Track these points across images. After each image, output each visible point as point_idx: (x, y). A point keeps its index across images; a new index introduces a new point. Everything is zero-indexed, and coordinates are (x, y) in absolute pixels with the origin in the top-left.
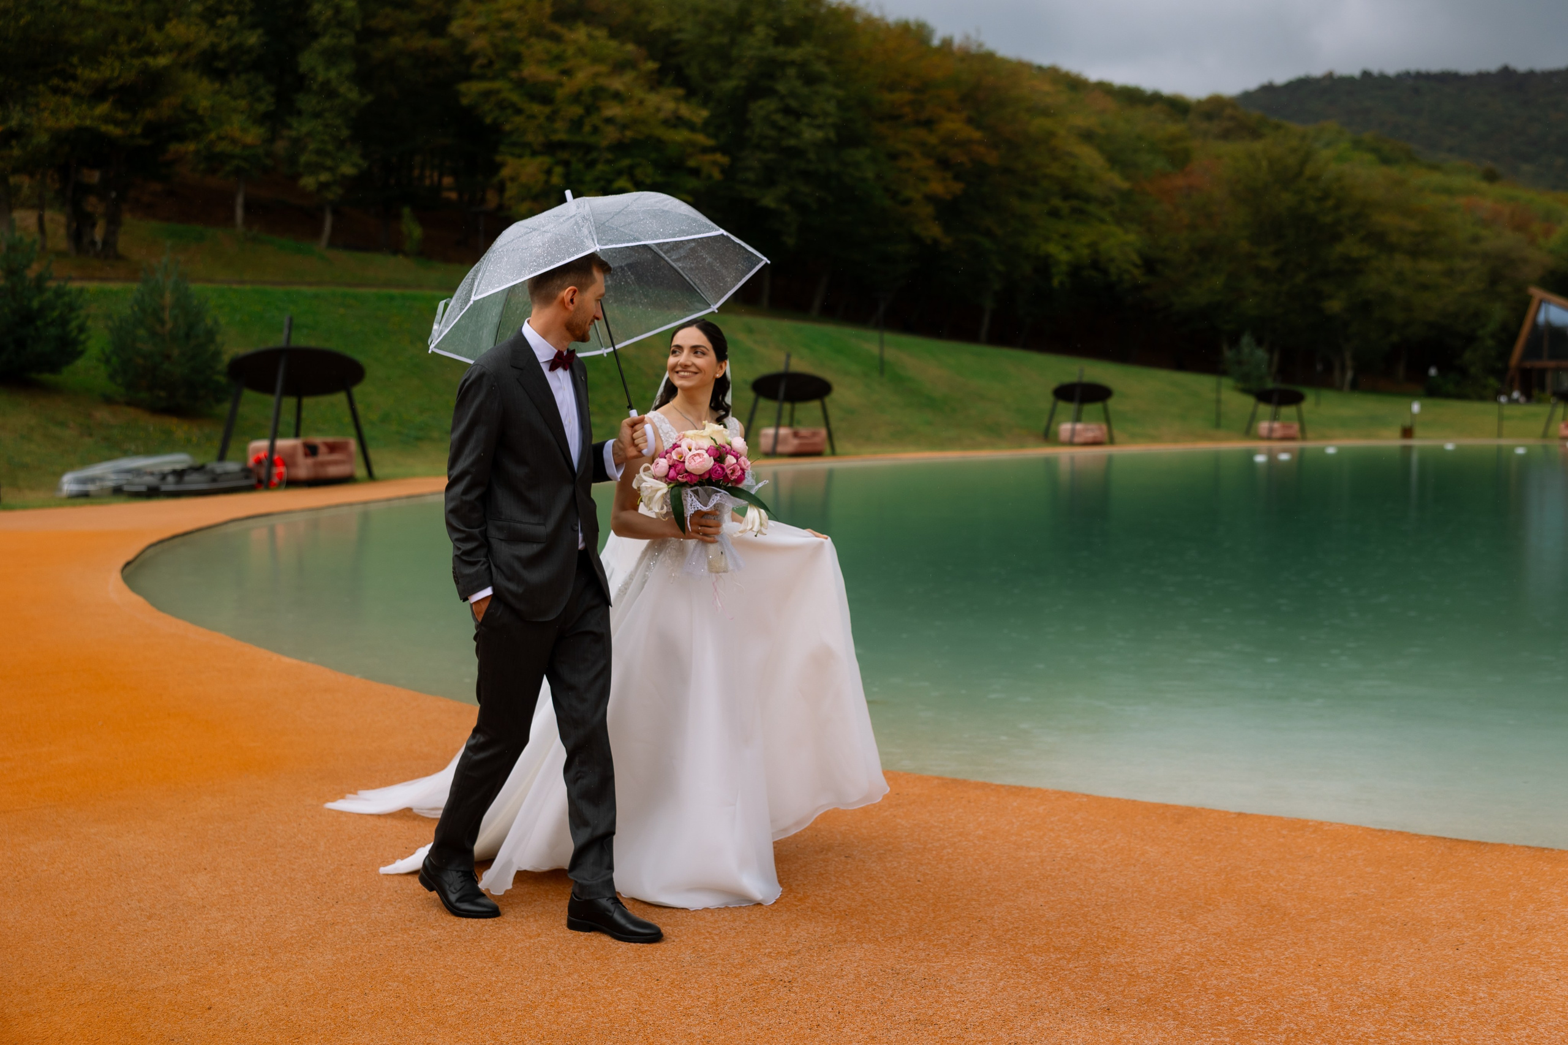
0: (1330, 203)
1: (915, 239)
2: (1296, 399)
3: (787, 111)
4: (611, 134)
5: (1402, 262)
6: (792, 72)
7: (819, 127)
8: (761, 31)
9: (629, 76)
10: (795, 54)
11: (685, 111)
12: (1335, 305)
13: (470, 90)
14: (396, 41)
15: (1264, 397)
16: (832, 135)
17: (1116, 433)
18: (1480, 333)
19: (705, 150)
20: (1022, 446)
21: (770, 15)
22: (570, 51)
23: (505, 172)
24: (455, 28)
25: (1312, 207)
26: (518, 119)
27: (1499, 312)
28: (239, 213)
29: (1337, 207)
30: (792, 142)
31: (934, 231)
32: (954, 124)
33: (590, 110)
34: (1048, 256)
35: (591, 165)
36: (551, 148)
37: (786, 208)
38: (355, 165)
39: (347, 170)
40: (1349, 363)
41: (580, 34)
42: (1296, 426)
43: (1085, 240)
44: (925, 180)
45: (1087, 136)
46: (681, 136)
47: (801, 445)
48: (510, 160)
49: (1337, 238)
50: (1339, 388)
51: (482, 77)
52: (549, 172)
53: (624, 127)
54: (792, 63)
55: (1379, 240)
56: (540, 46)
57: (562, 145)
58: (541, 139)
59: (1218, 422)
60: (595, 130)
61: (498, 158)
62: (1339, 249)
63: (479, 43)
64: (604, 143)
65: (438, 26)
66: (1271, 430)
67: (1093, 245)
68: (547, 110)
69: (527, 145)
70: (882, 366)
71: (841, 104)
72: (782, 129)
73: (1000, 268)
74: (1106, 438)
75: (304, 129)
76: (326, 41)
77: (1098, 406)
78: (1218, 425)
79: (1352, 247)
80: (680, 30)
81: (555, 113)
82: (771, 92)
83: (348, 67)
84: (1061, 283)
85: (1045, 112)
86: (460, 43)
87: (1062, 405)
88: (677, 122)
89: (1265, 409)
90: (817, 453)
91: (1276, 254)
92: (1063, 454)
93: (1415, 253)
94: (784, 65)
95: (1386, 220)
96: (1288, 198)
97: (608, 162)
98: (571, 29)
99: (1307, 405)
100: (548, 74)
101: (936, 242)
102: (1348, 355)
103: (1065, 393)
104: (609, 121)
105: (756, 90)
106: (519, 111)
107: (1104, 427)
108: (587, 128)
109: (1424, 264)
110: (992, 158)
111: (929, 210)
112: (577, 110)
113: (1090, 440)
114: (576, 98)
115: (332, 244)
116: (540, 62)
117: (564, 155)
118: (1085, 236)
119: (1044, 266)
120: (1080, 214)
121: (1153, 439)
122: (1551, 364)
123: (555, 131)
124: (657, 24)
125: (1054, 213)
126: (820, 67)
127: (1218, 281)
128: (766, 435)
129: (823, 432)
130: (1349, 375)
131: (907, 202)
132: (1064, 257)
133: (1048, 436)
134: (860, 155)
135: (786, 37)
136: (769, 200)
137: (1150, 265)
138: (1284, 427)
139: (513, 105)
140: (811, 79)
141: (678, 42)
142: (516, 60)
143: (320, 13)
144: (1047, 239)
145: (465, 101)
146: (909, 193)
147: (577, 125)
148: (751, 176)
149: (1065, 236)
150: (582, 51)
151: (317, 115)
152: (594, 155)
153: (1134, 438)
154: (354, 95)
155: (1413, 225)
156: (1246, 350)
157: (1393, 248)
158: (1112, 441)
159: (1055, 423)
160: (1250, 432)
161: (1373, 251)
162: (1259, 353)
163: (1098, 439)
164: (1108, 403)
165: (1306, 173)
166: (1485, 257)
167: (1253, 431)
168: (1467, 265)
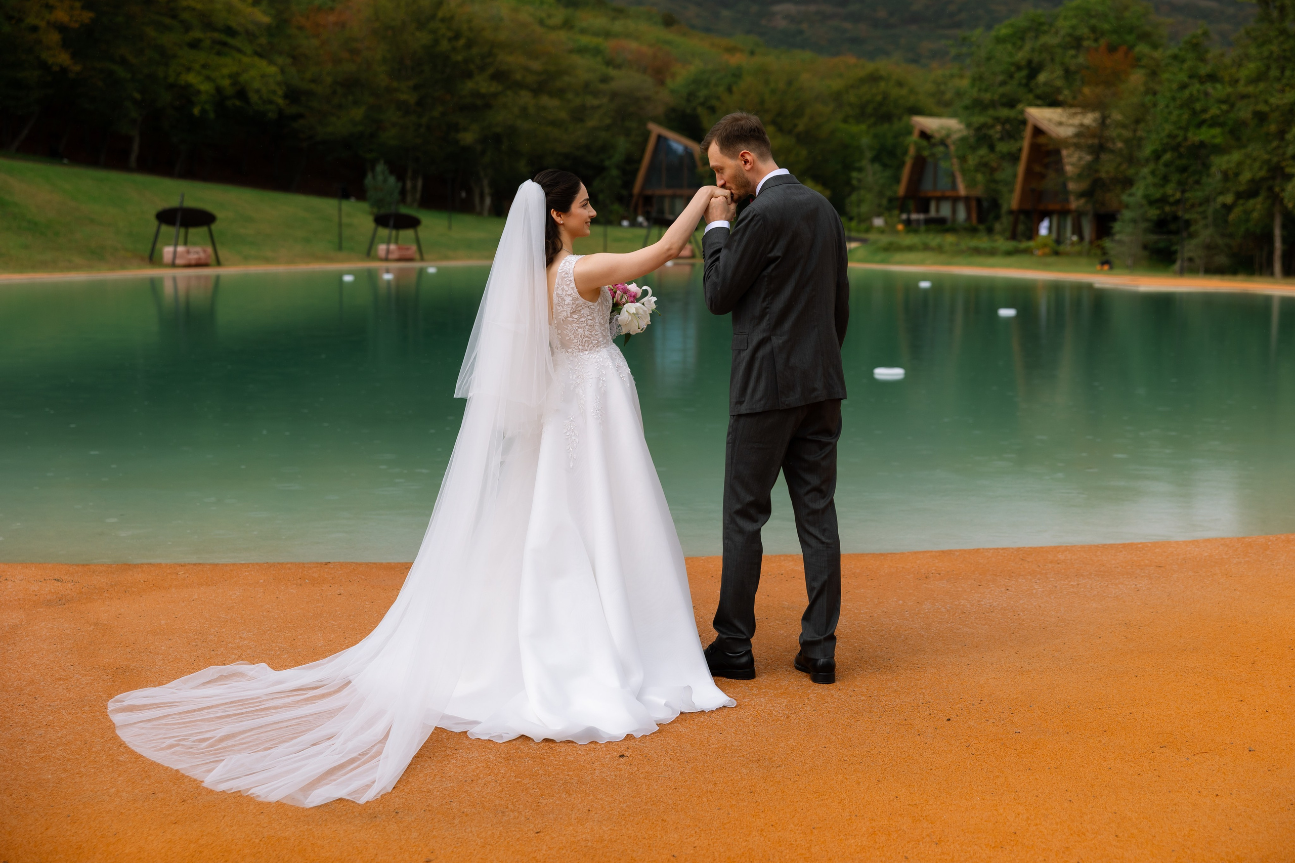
0: (462, 42)
1: (44, 66)
2: (412, 223)
5: (525, 97)
12: (468, 137)
15: (381, 221)
17: (222, 253)
18: (607, 163)
20: (123, 267)
25: (445, 45)
27: (622, 145)
29: (469, 45)
31: (63, 58)
34: (188, 86)
40: (487, 190)
42: (414, 247)
43: (225, 71)
44: (50, 7)
49: (469, 75)
50: (480, 214)
55: (500, 76)
59: (340, 246)
62: (470, 85)
66: (388, 251)
67: (234, 77)
73: (137, 96)
74: (212, 259)
77: (203, 230)
78: (340, 248)
79: (482, 84)
84: (204, 111)
87: (164, 228)
89: (383, 232)
91: (416, 88)
92: (165, 273)
93: (538, 89)
95: (510, 60)
96: (424, 38)
99: (422, 231)
101: (64, 70)
102: (486, 182)
103: (166, 217)
107: (210, 250)
109: (545, 100)
111: (55, 37)
113: (193, 262)
118: (227, 66)
119: (186, 94)
120: (221, 48)
121: (267, 260)
122: (669, 192)
125: (194, 45)
127: (358, 113)
130: (488, 201)
131: (35, 29)
132: (205, 87)
133: (153, 258)
137: (293, 95)
138: (400, 249)
144: (189, 70)
146: (31, 20)
149: (204, 66)
153: (246, 259)
155: (536, 65)
156: (380, 178)
157: (519, 86)
158: (218, 263)
159: (158, 246)
160: (369, 253)
161: (500, 88)
162: (392, 180)
163: (203, 261)
164: (214, 227)
165: (440, 14)
166: (614, 95)
167: (373, 253)
168: (596, 102)
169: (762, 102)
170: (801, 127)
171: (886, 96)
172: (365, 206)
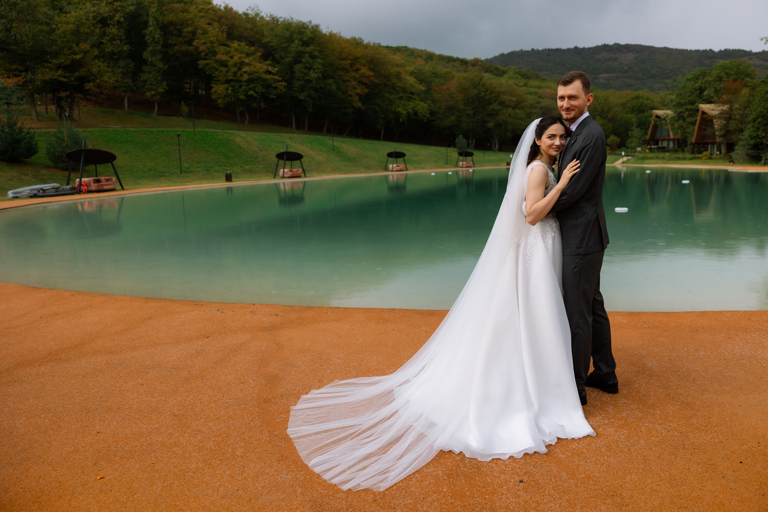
0: (488, 92)
1: (354, 107)
2: (471, 154)
3: (306, 68)
4: (246, 77)
5: (510, 110)
6: (307, 55)
7: (316, 73)
8: (297, 42)
9: (251, 58)
10: (308, 49)
11: (270, 68)
12: (490, 125)
13: (202, 63)
14: (177, 48)
15: (460, 154)
16: (320, 75)
17: (408, 166)
19: (279, 81)
20: (377, 172)
21: (300, 37)
22: (232, 50)
23: (213, 90)
24: (195, 43)
25: (482, 94)
26: (217, 73)
28: (126, 105)
29: (491, 93)
30: (308, 78)
31: (360, 105)
32: (364, 70)
33: (240, 69)
34: (398, 112)
35: (241, 86)
36: (228, 81)
37: (308, 99)
38: (163, 88)
39: (160, 90)
40: (497, 143)
41: (235, 44)
42: (472, 163)
43: (410, 107)
44: (355, 88)
45: (412, 74)
46: (268, 77)
47: (292, 174)
48: (214, 86)
49: (491, 103)
50: (494, 151)
51: (205, 59)
52: (227, 89)
53: (250, 74)
54: (307, 52)
55: (502, 103)
56: (222, 48)
57: (231, 81)
58: (224, 79)
59: (447, 163)
60: (242, 75)
61: (212, 85)
62: (491, 107)
63: (202, 48)
64: (244, 79)
65: (190, 43)
66: (463, 164)
67: (413, 109)
68: (226, 69)
69: (220, 81)
70: (334, 148)
71: (323, 65)
72: (305, 74)
73: (382, 116)
74: (405, 169)
75: (146, 77)
76: (150, 48)
77: (402, 159)
78: (447, 164)
79: (495, 106)
80: (272, 42)
81: (229, 70)
82: (301, 62)
83: (160, 57)
84: (403, 120)
85: (398, 66)
86: (197, 48)
87: (390, 159)
88: (268, 72)
89: (461, 158)
90: (299, 177)
91: (473, 109)
92: (390, 174)
93: (515, 107)
94: (305, 53)
95: (505, 98)
96: (476, 92)
97: (246, 86)
98: (232, 43)
99: (474, 157)
100: (224, 58)
101: (360, 109)
102: (496, 140)
103: (390, 155)
104: (245, 72)
105: (297, 61)
106: (217, 70)
107: (404, 165)
108: (238, 75)
109: (517, 111)
110: (377, 81)
111: (356, 98)
112: (235, 69)
113: (399, 170)
114: (235, 65)
115: (158, 114)
116: (223, 54)
117: (233, 84)
118: (411, 105)
119: (398, 115)
120: (409, 99)
121: (423, 168)
123: (228, 76)
124: (265, 40)
125: (401, 98)
126: (316, 53)
127: (453, 118)
128: (281, 172)
129: (301, 170)
130: (497, 146)
131: (351, 96)
132: (404, 112)
133: (386, 169)
134: (331, 81)
135: (306, 44)
136: (302, 97)
137: (432, 113)
138: (467, 163)
139: (215, 68)
140: (313, 57)
141: (272, 46)
142: (215, 53)
143: (148, 39)
144: (399, 106)
145: (200, 67)
146: (350, 93)
147: (235, 74)
148: (296, 89)
149: (404, 105)
150: (236, 50)
151: (150, 73)
152: (241, 83)
153: (416, 168)
154: (162, 66)
155: (514, 99)
156: (461, 140)
157: (508, 106)
158: (407, 170)
159: (388, 165)
160: (456, 165)
161: (501, 107)
162: (464, 140)
163: (402, 169)
164: (405, 158)
165: (481, 83)
166: (542, 108)
167: (458, 165)
168: (535, 111)
169: (595, 108)
170: (610, 116)
171: (642, 104)
172: (455, 149)
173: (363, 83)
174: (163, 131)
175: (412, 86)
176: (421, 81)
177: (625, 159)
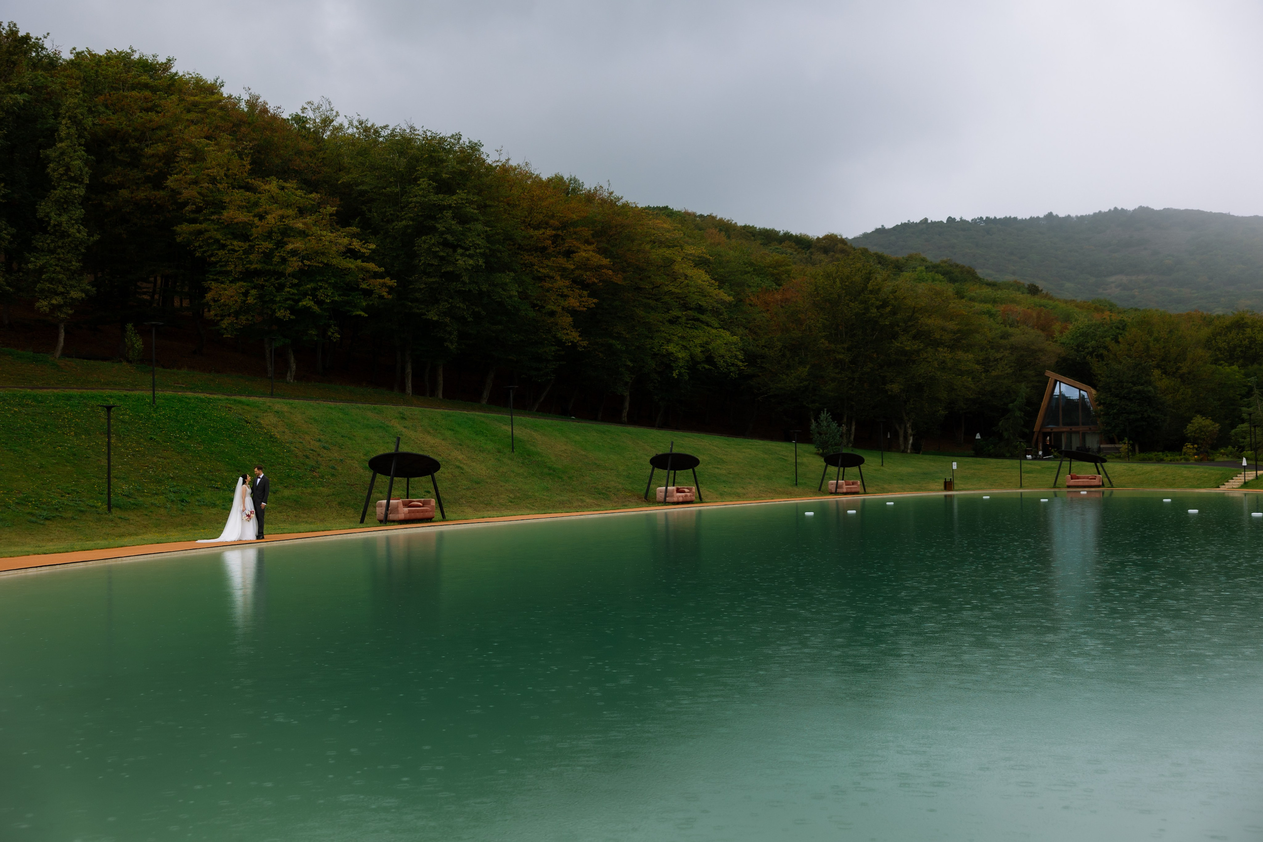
0: (888, 309)
1: (559, 342)
2: (857, 461)
3: (446, 244)
4: (294, 264)
5: (944, 353)
6: (449, 214)
7: (471, 256)
8: (424, 182)
9: (309, 219)
10: (452, 200)
11: (356, 244)
12: (895, 388)
13: (184, 229)
14: (124, 193)
15: (831, 460)
16: (481, 262)
17: (704, 492)
18: (1011, 406)
19: (376, 275)
20: (625, 506)
21: (432, 170)
22: (264, 198)
23: (209, 296)
24: (170, 182)
25: (873, 313)
26: (221, 253)
27: (1024, 389)
29: (894, 313)
30: (450, 269)
31: (574, 336)
32: (587, 253)
33: (280, 244)
34: (668, 355)
35: (280, 288)
36: (248, 275)
37: (448, 320)
38: (82, 291)
39: (75, 294)
40: (909, 431)
41: (272, 186)
42: (860, 482)
43: (697, 342)
44: (564, 296)
45: (701, 263)
46: (351, 264)
47: (410, 512)
48: (214, 285)
49: (895, 336)
50: (904, 452)
51: (194, 221)
52: (246, 294)
53: (303, 258)
54: (450, 207)
55: (922, 336)
56: (239, 195)
57: (257, 273)
58: (240, 268)
59: (797, 483)
60: (284, 260)
61: (206, 284)
62: (896, 344)
63: (188, 193)
64: (289, 270)
65: (157, 181)
66: (837, 486)
67: (704, 347)
68: (246, 245)
69: (227, 273)
70: (513, 444)
71: (488, 238)
72: (442, 258)
73: (630, 363)
74: (697, 499)
75: (40, 263)
76: (58, 193)
77: (689, 472)
78: (797, 485)
79: (906, 343)
80: (362, 183)
81: (252, 247)
82: (433, 229)
83: (79, 213)
84: (680, 374)
85: (665, 244)
86: (175, 193)
87: (657, 471)
88: (351, 253)
89: (832, 469)
90: (429, 520)
91: (850, 349)
92: (658, 511)
93: (954, 346)
94: (442, 208)
95: (932, 322)
96: (856, 307)
97: (293, 286)
98: (266, 183)
99: (865, 469)
100: (242, 217)
101: (574, 345)
102: (908, 425)
103: (659, 462)
104: (294, 253)
105: (422, 229)
106: (223, 247)
107: (694, 489)
108: (276, 259)
109: (960, 354)
110: (618, 279)
111: (567, 320)
112: (268, 245)
113: (681, 499)
114: (269, 236)
115: (66, 354)
116: (240, 207)
117: (261, 281)
118: (700, 336)
119: (667, 362)
120: (694, 323)
121: (739, 496)
122: (1066, 429)
123: (250, 263)
124: (345, 178)
125: (673, 321)
126: (471, 210)
127: (804, 371)
128: (381, 506)
129: (433, 502)
130: (911, 442)
131: (552, 314)
132: (682, 355)
133: (648, 498)
134: (507, 277)
135: (445, 187)
136: (433, 316)
137: (751, 358)
138: (847, 483)
139: (217, 241)
140: (463, 220)
141: (362, 193)
142: (221, 206)
143: (54, 170)
144: (669, 341)
145: (179, 240)
146: (551, 307)
147: (267, 256)
148: (418, 295)
149: (682, 338)
150: (273, 199)
151: (52, 252)
152: (283, 280)
153: (722, 496)
154: (83, 234)
155: (951, 325)
156: (824, 424)
157: (937, 344)
158: (701, 500)
159: (652, 486)
160: (820, 490)
161: (922, 345)
162: (834, 425)
163: (689, 499)
164: (696, 469)
165: (869, 285)
166: (1013, 348)
167: (823, 488)
168: (999, 356)
169: (1148, 348)
170: (1184, 370)
171: (1253, 340)
172: (812, 448)
173: (583, 285)
174: (69, 398)
175: (703, 293)
176: (722, 282)
177: (1251, 475)
